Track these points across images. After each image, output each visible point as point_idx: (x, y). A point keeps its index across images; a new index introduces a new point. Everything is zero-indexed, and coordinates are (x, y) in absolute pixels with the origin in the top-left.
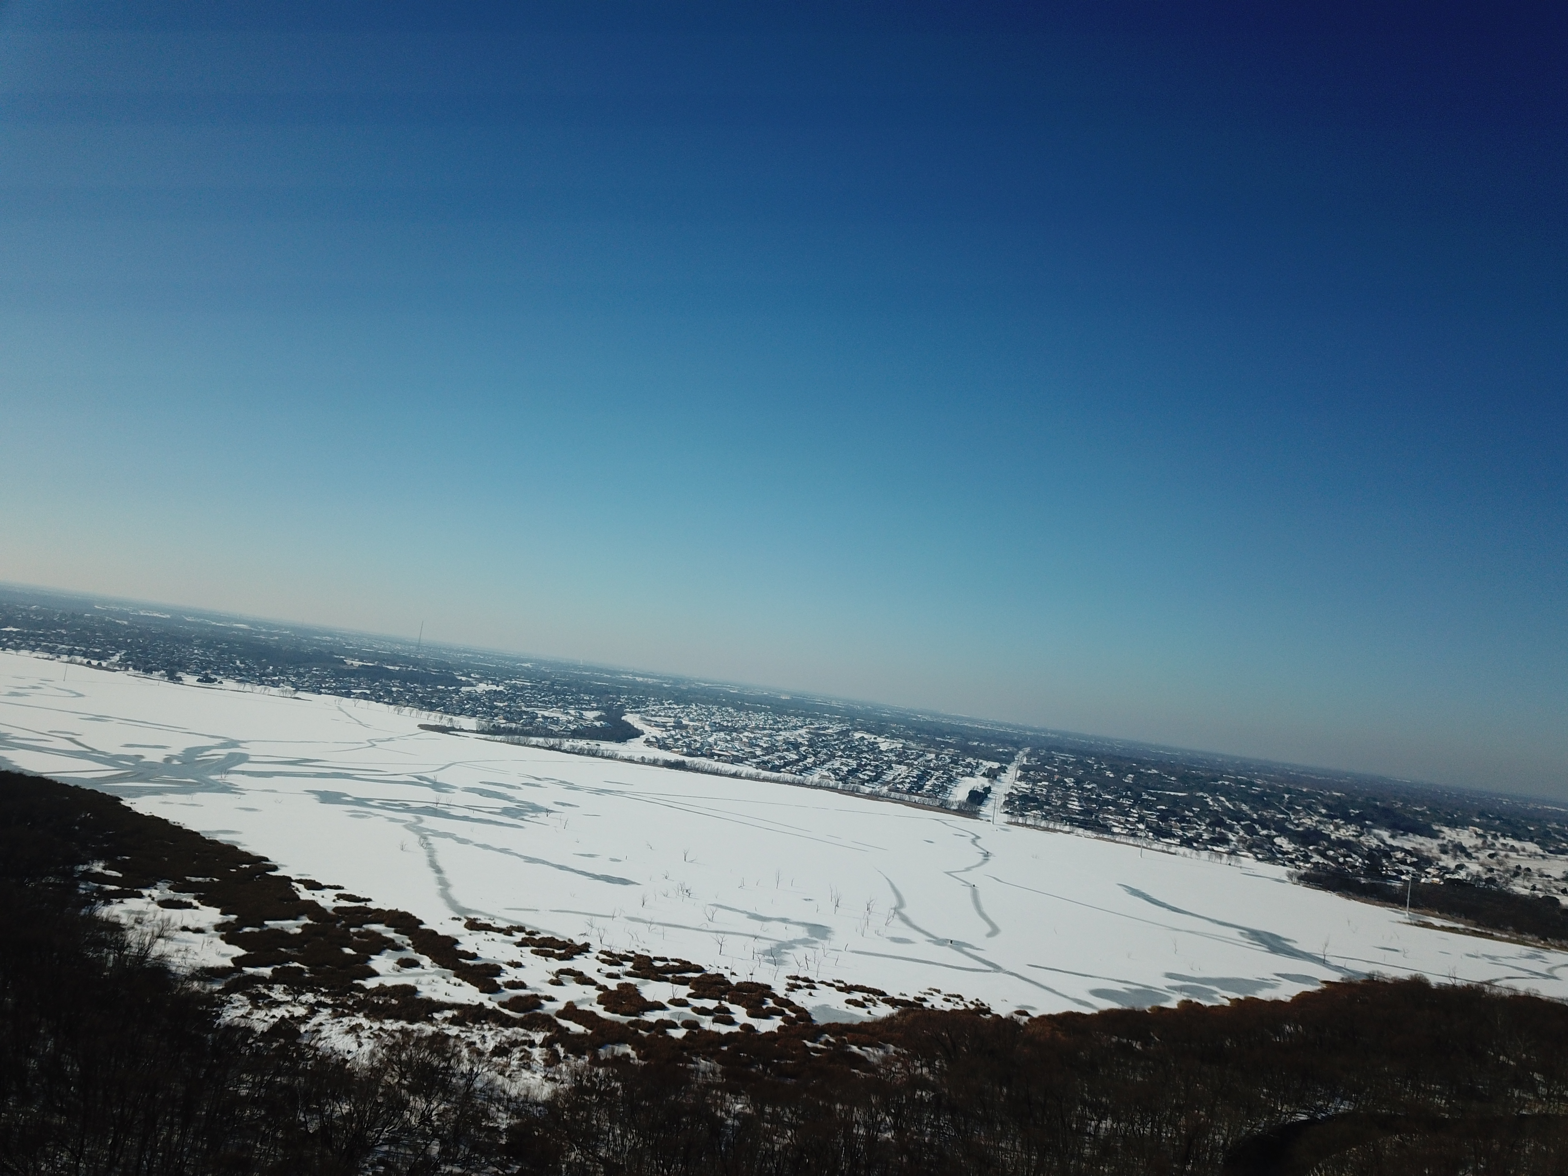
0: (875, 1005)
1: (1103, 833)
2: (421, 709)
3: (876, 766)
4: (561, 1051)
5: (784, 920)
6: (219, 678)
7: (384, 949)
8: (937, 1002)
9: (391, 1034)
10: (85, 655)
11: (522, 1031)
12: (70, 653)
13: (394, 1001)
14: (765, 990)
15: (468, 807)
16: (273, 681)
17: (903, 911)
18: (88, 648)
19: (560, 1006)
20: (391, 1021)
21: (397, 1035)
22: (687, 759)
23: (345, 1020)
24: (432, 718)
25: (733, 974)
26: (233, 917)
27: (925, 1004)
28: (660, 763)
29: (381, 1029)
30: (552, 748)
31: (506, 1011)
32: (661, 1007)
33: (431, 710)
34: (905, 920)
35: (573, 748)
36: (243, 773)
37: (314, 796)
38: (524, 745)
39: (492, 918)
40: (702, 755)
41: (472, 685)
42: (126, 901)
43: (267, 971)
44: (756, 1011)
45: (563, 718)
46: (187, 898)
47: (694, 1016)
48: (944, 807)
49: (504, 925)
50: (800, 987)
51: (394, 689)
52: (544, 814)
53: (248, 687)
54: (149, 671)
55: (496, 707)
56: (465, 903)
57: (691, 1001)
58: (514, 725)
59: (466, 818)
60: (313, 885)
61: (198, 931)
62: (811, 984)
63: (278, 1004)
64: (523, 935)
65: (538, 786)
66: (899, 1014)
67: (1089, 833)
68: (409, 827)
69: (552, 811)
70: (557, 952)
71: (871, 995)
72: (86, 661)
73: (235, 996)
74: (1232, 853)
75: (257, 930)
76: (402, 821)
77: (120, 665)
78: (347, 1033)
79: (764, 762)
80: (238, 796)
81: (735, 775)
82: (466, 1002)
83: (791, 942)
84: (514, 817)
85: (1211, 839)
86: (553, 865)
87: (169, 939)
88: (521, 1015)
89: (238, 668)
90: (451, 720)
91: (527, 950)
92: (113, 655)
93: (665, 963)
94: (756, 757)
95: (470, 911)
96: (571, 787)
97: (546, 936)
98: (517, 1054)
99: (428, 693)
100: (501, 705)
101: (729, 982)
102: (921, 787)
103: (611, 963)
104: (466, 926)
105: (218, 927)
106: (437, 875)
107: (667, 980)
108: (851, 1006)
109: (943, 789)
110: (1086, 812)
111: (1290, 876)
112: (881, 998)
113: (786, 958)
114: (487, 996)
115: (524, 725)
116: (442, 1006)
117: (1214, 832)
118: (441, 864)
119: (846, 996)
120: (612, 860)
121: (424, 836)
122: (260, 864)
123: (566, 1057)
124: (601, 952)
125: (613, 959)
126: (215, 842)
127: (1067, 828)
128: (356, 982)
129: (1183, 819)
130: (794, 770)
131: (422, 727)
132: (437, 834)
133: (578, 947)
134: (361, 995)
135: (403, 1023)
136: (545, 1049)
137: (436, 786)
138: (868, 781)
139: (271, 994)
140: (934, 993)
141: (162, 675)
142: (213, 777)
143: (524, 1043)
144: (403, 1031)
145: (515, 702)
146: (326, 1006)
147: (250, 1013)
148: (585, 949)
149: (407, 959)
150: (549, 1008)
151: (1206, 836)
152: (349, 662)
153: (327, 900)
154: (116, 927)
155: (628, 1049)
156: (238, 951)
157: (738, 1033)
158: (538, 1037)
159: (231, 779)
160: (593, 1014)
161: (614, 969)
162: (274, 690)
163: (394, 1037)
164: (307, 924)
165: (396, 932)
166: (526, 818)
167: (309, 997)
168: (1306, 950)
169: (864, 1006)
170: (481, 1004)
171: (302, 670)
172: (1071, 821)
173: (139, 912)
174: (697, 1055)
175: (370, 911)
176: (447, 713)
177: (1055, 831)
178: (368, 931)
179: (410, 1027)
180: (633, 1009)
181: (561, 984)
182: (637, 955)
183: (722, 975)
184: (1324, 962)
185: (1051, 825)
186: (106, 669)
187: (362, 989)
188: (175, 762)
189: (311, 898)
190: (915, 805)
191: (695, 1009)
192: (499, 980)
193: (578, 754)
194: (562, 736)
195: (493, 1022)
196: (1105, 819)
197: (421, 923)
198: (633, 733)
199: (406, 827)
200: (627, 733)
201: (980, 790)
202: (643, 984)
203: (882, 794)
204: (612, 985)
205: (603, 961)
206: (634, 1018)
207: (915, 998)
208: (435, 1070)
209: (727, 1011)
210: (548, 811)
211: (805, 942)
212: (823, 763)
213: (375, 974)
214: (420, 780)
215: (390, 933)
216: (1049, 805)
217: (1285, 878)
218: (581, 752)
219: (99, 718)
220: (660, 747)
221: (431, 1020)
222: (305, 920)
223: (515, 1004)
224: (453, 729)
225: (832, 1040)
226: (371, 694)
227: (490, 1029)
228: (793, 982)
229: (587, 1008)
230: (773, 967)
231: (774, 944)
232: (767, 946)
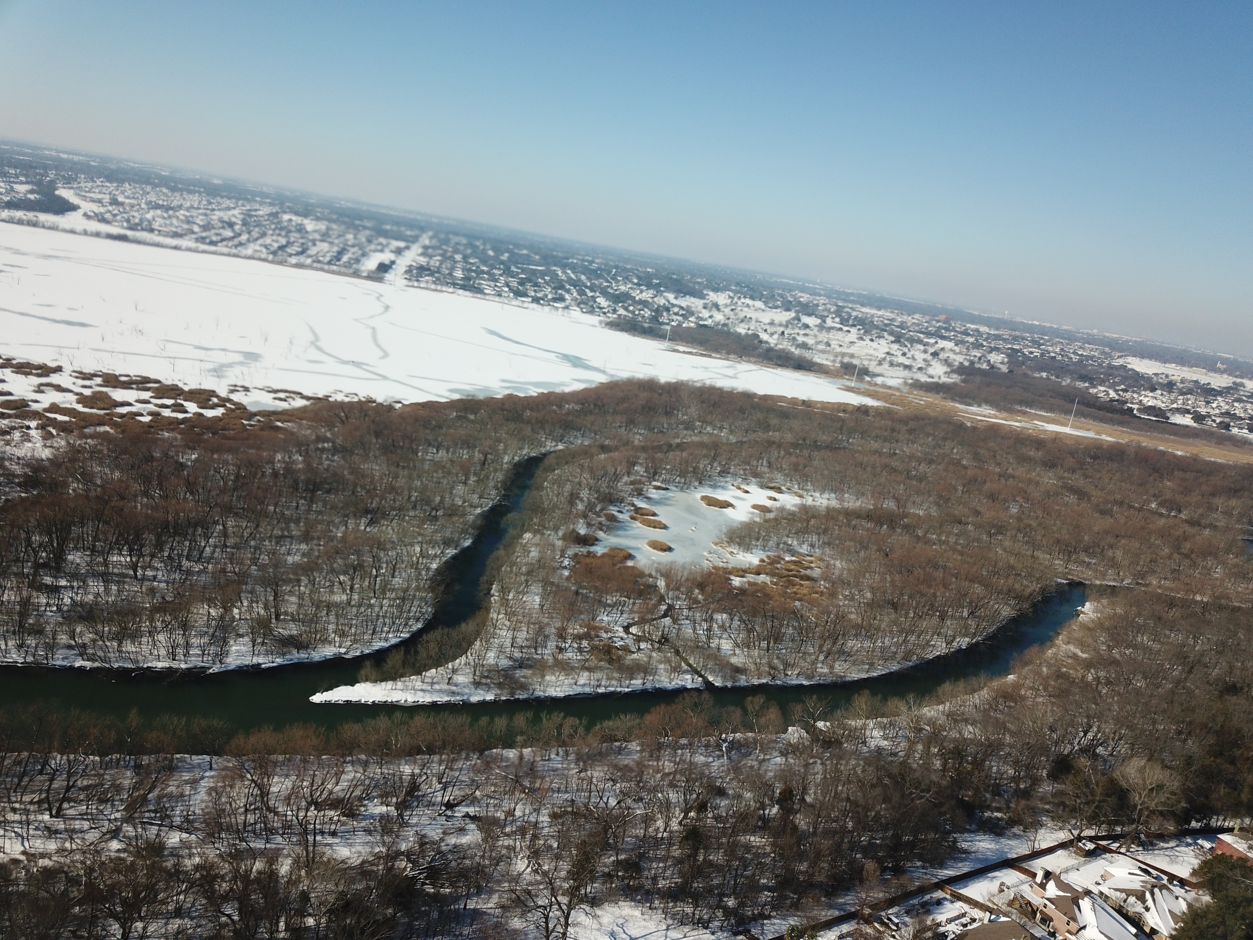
0: (294, 399)
1: (477, 293)
3: (302, 243)
4: (54, 432)
5: (224, 350)
8: (340, 397)
11: (17, 420)
14: (211, 393)
17: (318, 344)
19: (46, 405)
22: (127, 232)
25: (185, 384)
27: (330, 399)
28: (102, 235)
32: (130, 405)
34: (319, 349)
35: (12, 218)
40: (142, 229)
44: (204, 405)
47: (157, 409)
48: (356, 274)
50: (238, 391)
57: (152, 400)
62: (247, 389)
64: (2, 361)
66: (312, 405)
67: (467, 293)
70: (34, 371)
71: (291, 395)
74: (567, 308)
79: (202, 238)
81: (175, 248)
83: (230, 364)
85: (553, 298)
86: (14, 312)
88: (14, 412)
91: (7, 371)
93: (129, 378)
94: (193, 232)
97: (22, 361)
98: (17, 434)
101: (182, 389)
102: (339, 260)
103: (84, 379)
107: (132, 388)
108: (277, 401)
109: (358, 261)
110: (467, 278)
111: (601, 322)
112: (298, 396)
113: (226, 374)
117: (556, 293)
119: (272, 395)
120: (69, 308)
123: (58, 435)
124: (74, 371)
125: (85, 376)
127: (451, 290)
129: (536, 285)
130: (230, 245)
133: (52, 368)
136: (40, 431)
138: (295, 254)
140: (338, 392)
143: (22, 427)
148: (59, 369)
150: (36, 407)
151: (550, 296)
155: (107, 428)
157: (191, 417)
158: (33, 424)
160: (74, 409)
161: (87, 383)
168: (595, 365)
169: (285, 400)
172: (454, 285)
174: (162, 430)
177: (441, 291)
180: (106, 406)
181: (43, 392)
182: (105, 373)
183: (176, 385)
184: (604, 372)
185: (439, 288)
190: (334, 272)
191: (156, 405)
193: (18, 223)
196: (480, 284)
198: (70, 207)
201: (387, 262)
202: (112, 391)
203: (307, 265)
204: (87, 392)
205: (77, 377)
206: (108, 411)
207: (324, 396)
209: (182, 405)
211: (241, 363)
212: (256, 239)
216: (438, 272)
217: (597, 324)
223: (7, 405)
225: (262, 419)
228: (233, 388)
229: (68, 406)
230: (216, 379)
231: (216, 365)
232: (211, 366)
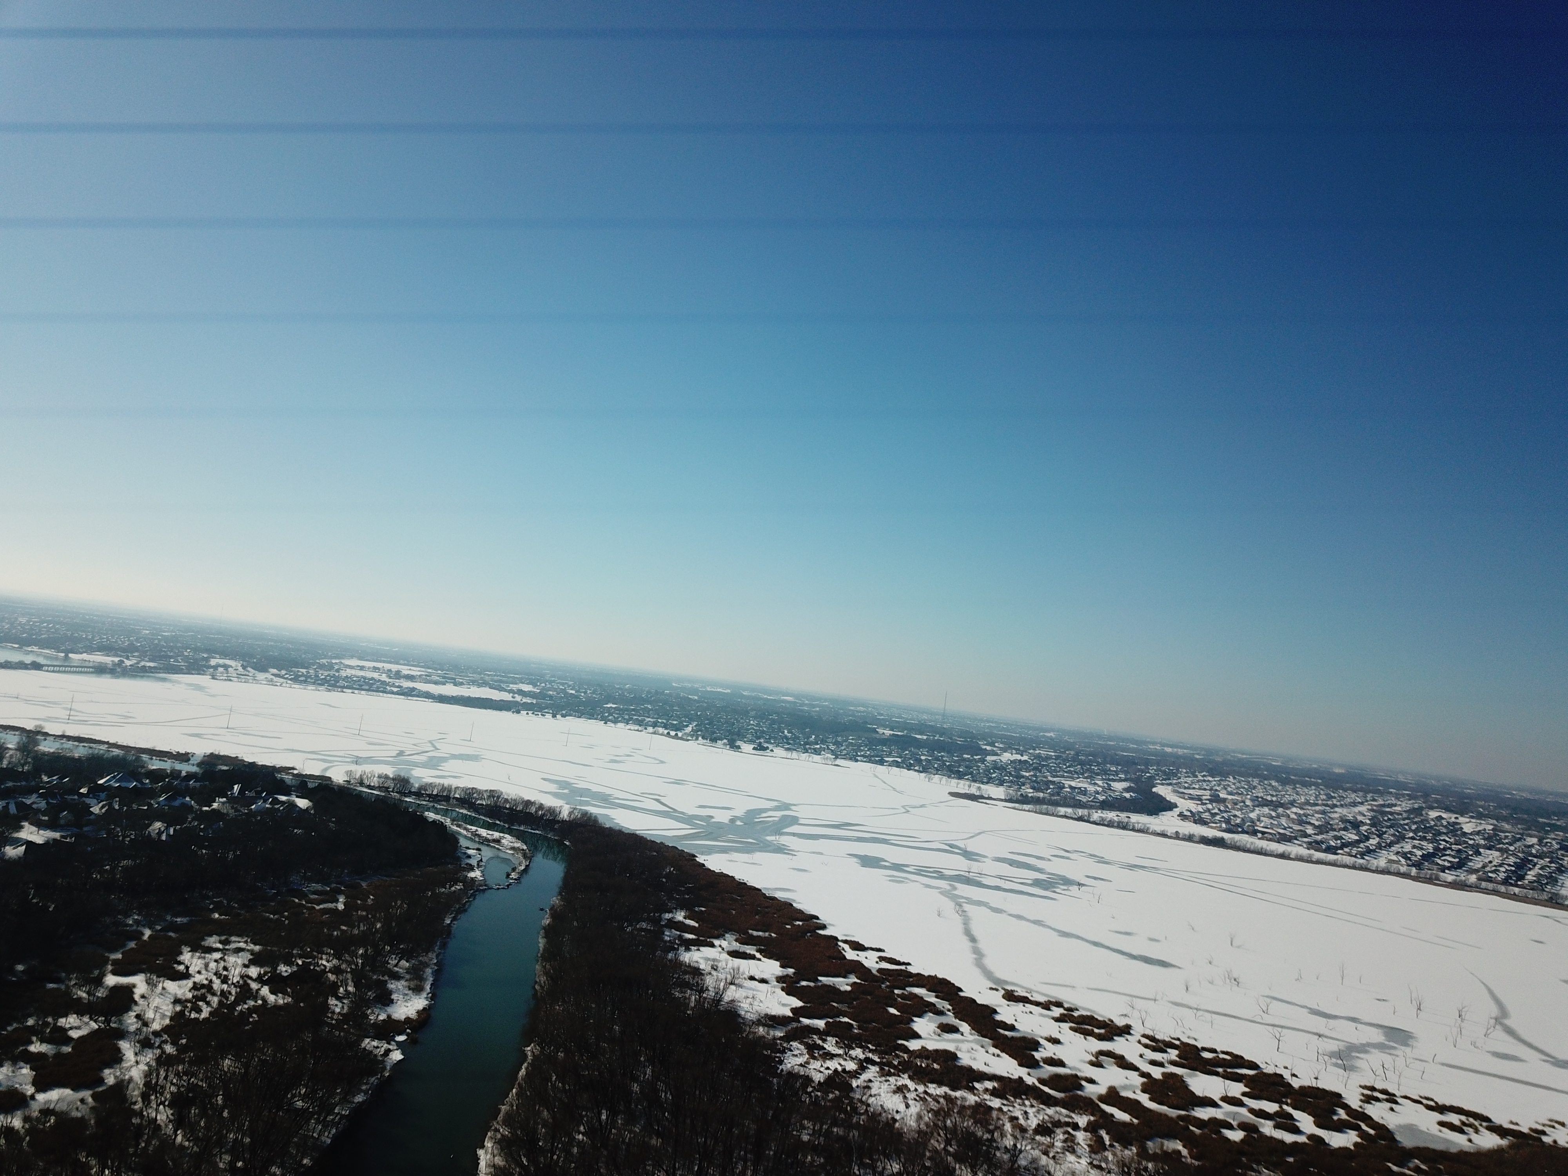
0: (1477, 1131)
2: (949, 777)
3: (1459, 851)
4: (1107, 1139)
5: (1354, 1020)
6: (771, 747)
7: (926, 1012)
8: (1560, 1138)
9: (936, 1099)
10: (665, 727)
11: (1064, 1111)
12: (654, 725)
13: (936, 1066)
14: (1335, 1099)
15: (1000, 877)
16: (815, 749)
17: (1507, 1022)
18: (668, 720)
19: (1102, 1090)
20: (934, 1085)
21: (942, 1100)
22: (1226, 836)
23: (892, 1079)
24: (961, 785)
25: (1294, 1075)
26: (791, 971)
27: (1545, 1139)
28: (1196, 839)
29: (926, 1092)
30: (1080, 819)
31: (1046, 1089)
32: (1214, 1104)
33: (960, 778)
34: (1511, 1032)
35: (1103, 819)
36: (794, 834)
37: (855, 860)
38: (1053, 815)
39: (1029, 991)
40: (1243, 832)
41: (997, 755)
42: (702, 948)
43: (820, 1024)
44: (1324, 1121)
45: (1091, 789)
46: (750, 950)
47: (1252, 1118)
48: (1555, 902)
49: (1042, 999)
50: (1377, 1100)
51: (923, 758)
52: (1076, 887)
53: (795, 755)
54: (714, 740)
55: (1023, 777)
56: (1000, 974)
57: (1246, 1100)
58: (1041, 795)
59: (998, 888)
60: (857, 946)
61: (763, 981)
62: (1391, 1099)
63: (831, 1056)
64: (1060, 1011)
65: (1068, 858)
66: (1511, 1146)
68: (944, 893)
69: (1083, 885)
70: (1096, 1031)
71: (1471, 1120)
72: (666, 732)
73: (795, 1044)
75: (812, 984)
76: (938, 888)
77: (692, 736)
78: (895, 1092)
79: (1317, 842)
80: (790, 857)
81: (1283, 856)
82: (1005, 1075)
83: (1363, 1045)
84: (1046, 889)
86: (1087, 941)
87: (740, 986)
88: (1062, 1095)
89: (786, 737)
90: (979, 788)
91: (1066, 1026)
92: (687, 726)
93: (1214, 1055)
94: (1306, 835)
95: (1006, 982)
96: (1102, 861)
97: (1085, 1013)
98: (1060, 1136)
99: (955, 761)
100: (1027, 774)
101: (1289, 1085)
102: (1522, 878)
103: (1154, 1049)
104: (1004, 997)
105: (780, 979)
106: (971, 944)
107: (1217, 1074)
108: (1445, 1130)
109: (1553, 880)
112: (1484, 1124)
113: (1359, 1063)
114: (1026, 1070)
115: (1051, 795)
116: (982, 1077)
118: (975, 932)
119: (1437, 1117)
120: (1151, 939)
121: (959, 903)
122: (812, 922)
123: (1111, 1146)
124: (1144, 1036)
125: (1157, 1045)
126: (774, 899)
128: (900, 1042)
130: (1354, 852)
131: (952, 794)
132: (971, 902)
133: (1118, 1028)
134: (905, 1056)
135: (945, 1089)
136: (1089, 1134)
137: (968, 855)
138: (1449, 868)
139: (825, 1046)
140: (1556, 1125)
141: (725, 744)
142: (769, 838)
143: (1067, 1124)
144: (946, 1097)
145: (1040, 772)
146: (874, 1063)
147: (807, 1063)
148: (1126, 1030)
149: (947, 1025)
150: (1090, 1090)
152: (880, 731)
153: (870, 961)
154: (696, 972)
155: (1178, 1146)
156: (797, 1003)
157: (1305, 1143)
158: (1083, 1120)
159: (784, 840)
160: (1137, 1102)
161: (1158, 1056)
162: (817, 758)
163: (938, 1102)
164: (855, 983)
165: (937, 997)
166: (1058, 890)
167: (858, 1052)
169: (1462, 1132)
170: (1020, 1078)
171: (839, 739)
173: (714, 960)
174: (1258, 1164)
175: (911, 975)
176: (975, 781)
178: (911, 994)
179: (953, 1094)
180: (1181, 1102)
181: (1102, 1066)
182: (1182, 1043)
183: (1281, 1076)
186: (681, 739)
187: (906, 1050)
188: (739, 823)
189: (856, 958)
190: (1514, 897)
191: (1252, 1111)
192: (1037, 1055)
193: (1107, 826)
194: (1091, 807)
195: (1034, 1099)
197: (961, 990)
198: (1165, 806)
199: (940, 893)
200: (1160, 806)
202: (1190, 1076)
203: (1469, 883)
204: (1157, 1073)
205: (1146, 1046)
206: (1183, 1113)
207: (1531, 1129)
208: (979, 1141)
209: (1291, 1117)
210: (1079, 884)
212: (1390, 845)
213: (917, 1036)
214: (952, 848)
215: (931, 998)
218: (1110, 824)
219: (678, 782)
220: (1195, 822)
221: (972, 1090)
222: (853, 979)
223: (1055, 1081)
224: (982, 797)
225: (1423, 1166)
226: (903, 762)
227: (1032, 1106)
228: (1369, 1093)
229: (1131, 1095)
230: (1341, 1071)
231: (1342, 1046)
232: (1333, 1046)
